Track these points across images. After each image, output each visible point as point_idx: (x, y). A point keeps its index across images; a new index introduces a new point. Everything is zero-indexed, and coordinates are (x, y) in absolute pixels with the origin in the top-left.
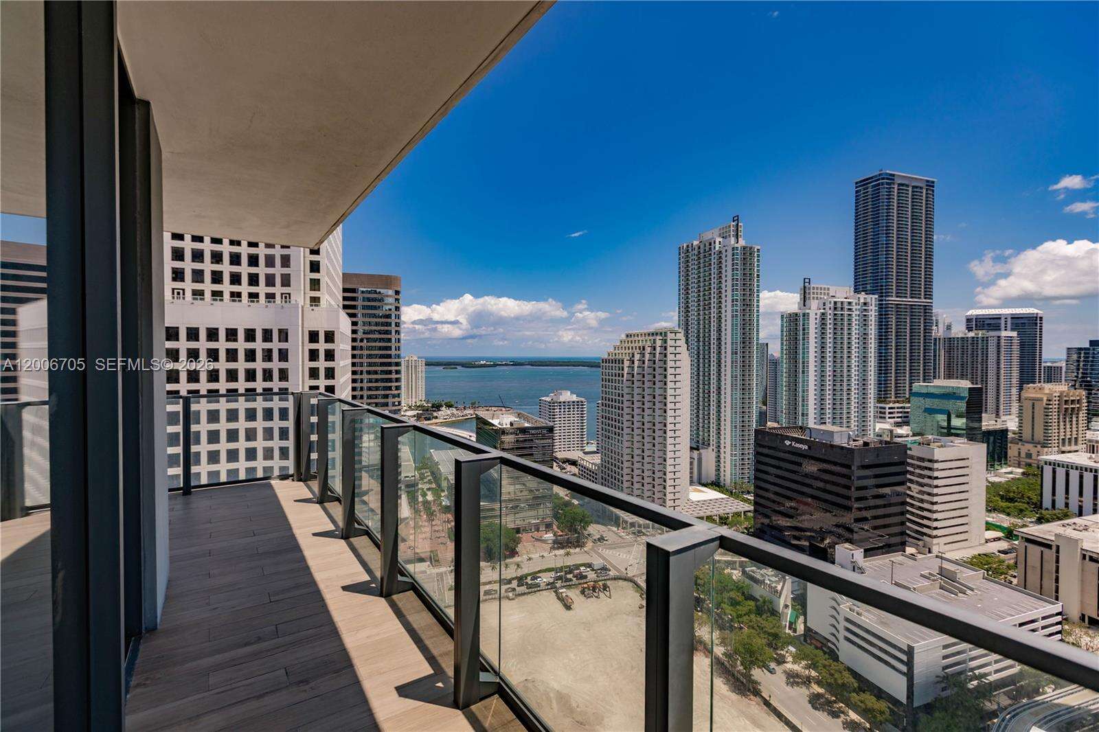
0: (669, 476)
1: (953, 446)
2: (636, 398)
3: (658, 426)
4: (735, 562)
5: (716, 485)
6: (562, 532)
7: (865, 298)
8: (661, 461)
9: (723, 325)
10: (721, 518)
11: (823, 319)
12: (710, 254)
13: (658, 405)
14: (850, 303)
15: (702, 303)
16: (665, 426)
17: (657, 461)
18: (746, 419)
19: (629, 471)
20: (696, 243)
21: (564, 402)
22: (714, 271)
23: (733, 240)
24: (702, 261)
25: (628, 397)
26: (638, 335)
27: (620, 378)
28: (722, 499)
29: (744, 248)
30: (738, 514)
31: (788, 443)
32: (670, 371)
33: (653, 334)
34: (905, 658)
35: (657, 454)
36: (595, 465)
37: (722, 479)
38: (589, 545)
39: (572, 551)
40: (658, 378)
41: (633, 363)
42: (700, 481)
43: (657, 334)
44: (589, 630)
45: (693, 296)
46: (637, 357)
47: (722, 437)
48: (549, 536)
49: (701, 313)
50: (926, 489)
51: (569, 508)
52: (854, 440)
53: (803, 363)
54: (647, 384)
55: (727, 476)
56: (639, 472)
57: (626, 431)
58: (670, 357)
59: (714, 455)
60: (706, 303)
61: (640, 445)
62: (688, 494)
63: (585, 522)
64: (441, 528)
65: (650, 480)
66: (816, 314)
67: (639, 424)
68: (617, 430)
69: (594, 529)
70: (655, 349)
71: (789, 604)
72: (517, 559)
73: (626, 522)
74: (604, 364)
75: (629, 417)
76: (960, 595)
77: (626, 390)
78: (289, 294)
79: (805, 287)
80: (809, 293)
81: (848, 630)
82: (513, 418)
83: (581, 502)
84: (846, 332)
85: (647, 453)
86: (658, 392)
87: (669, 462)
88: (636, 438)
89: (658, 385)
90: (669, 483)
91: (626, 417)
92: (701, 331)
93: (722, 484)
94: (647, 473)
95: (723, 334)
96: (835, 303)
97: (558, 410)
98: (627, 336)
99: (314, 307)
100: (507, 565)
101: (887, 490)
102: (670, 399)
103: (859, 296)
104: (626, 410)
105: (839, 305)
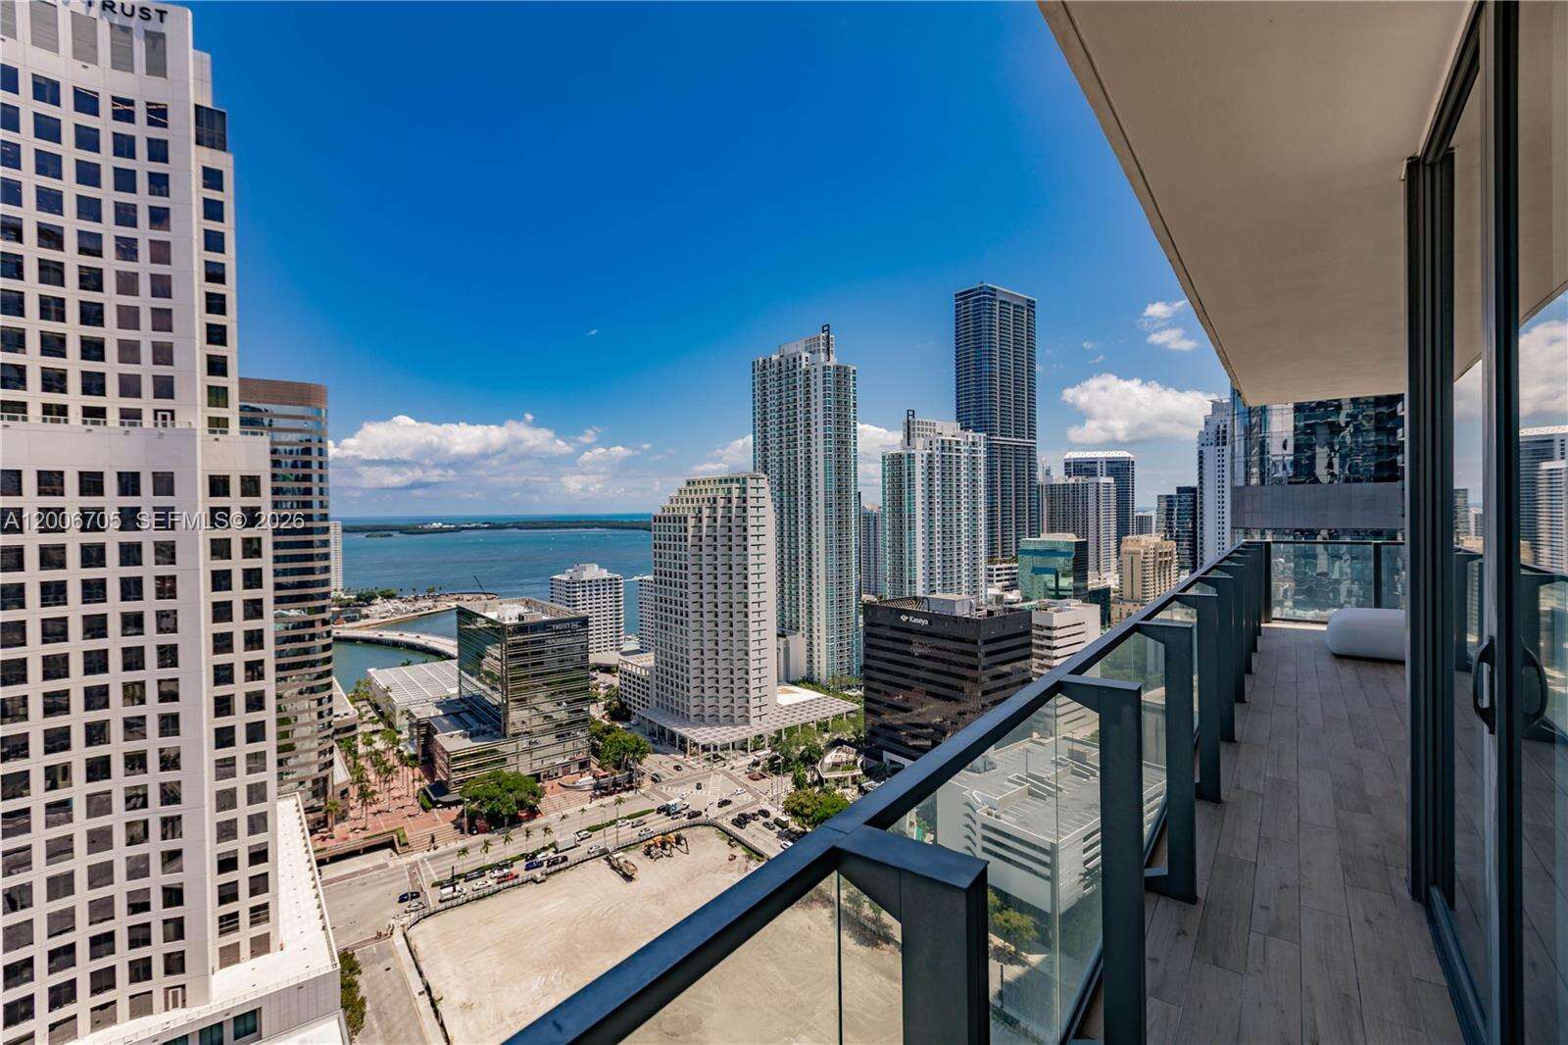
0: (753, 674)
1: (1069, 610)
2: (706, 570)
3: (736, 608)
4: (846, 779)
5: (809, 681)
6: (605, 771)
7: (973, 437)
8: (741, 655)
9: (813, 468)
10: (819, 725)
11: (930, 461)
12: (795, 374)
13: (736, 579)
14: (958, 442)
15: (784, 439)
16: (746, 606)
17: (737, 655)
18: (844, 591)
19: (697, 673)
20: (775, 357)
21: (590, 581)
22: (800, 396)
23: (823, 356)
24: (784, 382)
25: (695, 569)
26: (704, 482)
27: (683, 543)
28: (819, 699)
29: (838, 368)
30: (839, 717)
31: (904, 618)
32: (751, 531)
33: (726, 481)
34: (1046, 859)
35: (737, 645)
36: (646, 669)
37: (815, 673)
38: (647, 783)
39: (623, 795)
40: (736, 541)
41: (700, 521)
42: (788, 679)
43: (732, 480)
44: (663, 904)
45: (773, 430)
46: (706, 512)
47: (815, 618)
48: (587, 779)
49: (785, 452)
50: (1046, 662)
51: (613, 735)
52: (977, 610)
53: (910, 517)
54: (720, 551)
55: (823, 669)
56: (712, 673)
57: (693, 617)
58: (751, 512)
59: (805, 641)
60: (791, 438)
61: (712, 636)
62: (775, 699)
63: (639, 752)
64: (404, 792)
65: (727, 683)
66: (922, 455)
67: (711, 607)
68: (679, 617)
69: (652, 763)
70: (730, 501)
71: (914, 821)
72: (540, 821)
73: (696, 744)
74: (657, 524)
75: (696, 597)
76: (1091, 778)
77: (691, 560)
78: (172, 412)
79: (908, 421)
80: (914, 429)
81: (985, 838)
82: (521, 609)
83: (626, 725)
84: (954, 478)
85: (722, 646)
86: (735, 560)
87: (753, 655)
88: (707, 626)
89: (736, 550)
90: (753, 684)
91: (693, 598)
92: (785, 476)
93: (816, 680)
94: (723, 674)
95: (813, 481)
96: (943, 441)
97: (581, 593)
98: (689, 483)
99: (218, 436)
100: (528, 832)
101: (1006, 668)
102: (752, 569)
103: (967, 433)
104: (692, 588)
105: (947, 445)
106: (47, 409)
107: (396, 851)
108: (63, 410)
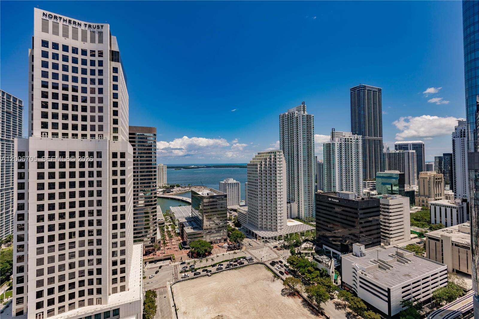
0: (278, 215)
1: (396, 199)
2: (263, 181)
3: (273, 193)
4: (309, 253)
5: (298, 218)
6: (231, 242)
7: (357, 137)
8: (275, 209)
9: (299, 149)
10: (301, 233)
11: (341, 146)
12: (293, 118)
13: (273, 184)
14: (351, 139)
15: (290, 139)
16: (276, 193)
17: (273, 209)
18: (310, 189)
19: (260, 214)
20: (287, 113)
21: (230, 184)
22: (295, 125)
23: (302, 112)
24: (289, 121)
25: (260, 181)
26: (263, 153)
27: (256, 173)
28: (301, 224)
29: (307, 116)
30: (308, 231)
31: (330, 199)
32: (278, 169)
33: (270, 153)
34: (387, 294)
35: (273, 206)
36: (245, 211)
37: (300, 216)
38: (244, 248)
39: (236, 251)
40: (273, 172)
41: (262, 166)
42: (291, 217)
43: (272, 153)
44: (246, 289)
45: (286, 136)
46: (263, 163)
47: (300, 197)
48: (226, 245)
49: (290, 143)
50: (386, 217)
51: (235, 231)
52: (358, 198)
53: (333, 164)
54: (268, 175)
55: (303, 214)
56: (265, 214)
57: (259, 196)
58: (278, 163)
59: (297, 205)
60: (292, 139)
61: (265, 202)
62: (286, 223)
63: (242, 238)
64: (175, 243)
65: (270, 217)
66: (338, 144)
67: (265, 193)
68: (255, 196)
69: (246, 241)
70: (271, 159)
71: (334, 271)
72: (212, 256)
73: (260, 237)
74: (249, 166)
75: (260, 190)
76: (406, 263)
77: (259, 178)
78: (103, 135)
79: (333, 132)
80: (335, 135)
81: (360, 282)
82: (208, 191)
83: (239, 228)
84: (350, 151)
85: (268, 205)
86: (273, 178)
87: (278, 209)
88: (264, 199)
89: (273, 175)
90: (278, 218)
92: (290, 151)
93: (300, 218)
94: (269, 214)
95: (299, 152)
96: (345, 139)
97: (228, 187)
98: (258, 154)
99: (115, 141)
100: (207, 260)
101: (370, 219)
102: (278, 181)
103: (354, 136)
104: (259, 187)
105: (347, 140)
106: (73, 135)
107: (171, 261)
108: (77, 135)
